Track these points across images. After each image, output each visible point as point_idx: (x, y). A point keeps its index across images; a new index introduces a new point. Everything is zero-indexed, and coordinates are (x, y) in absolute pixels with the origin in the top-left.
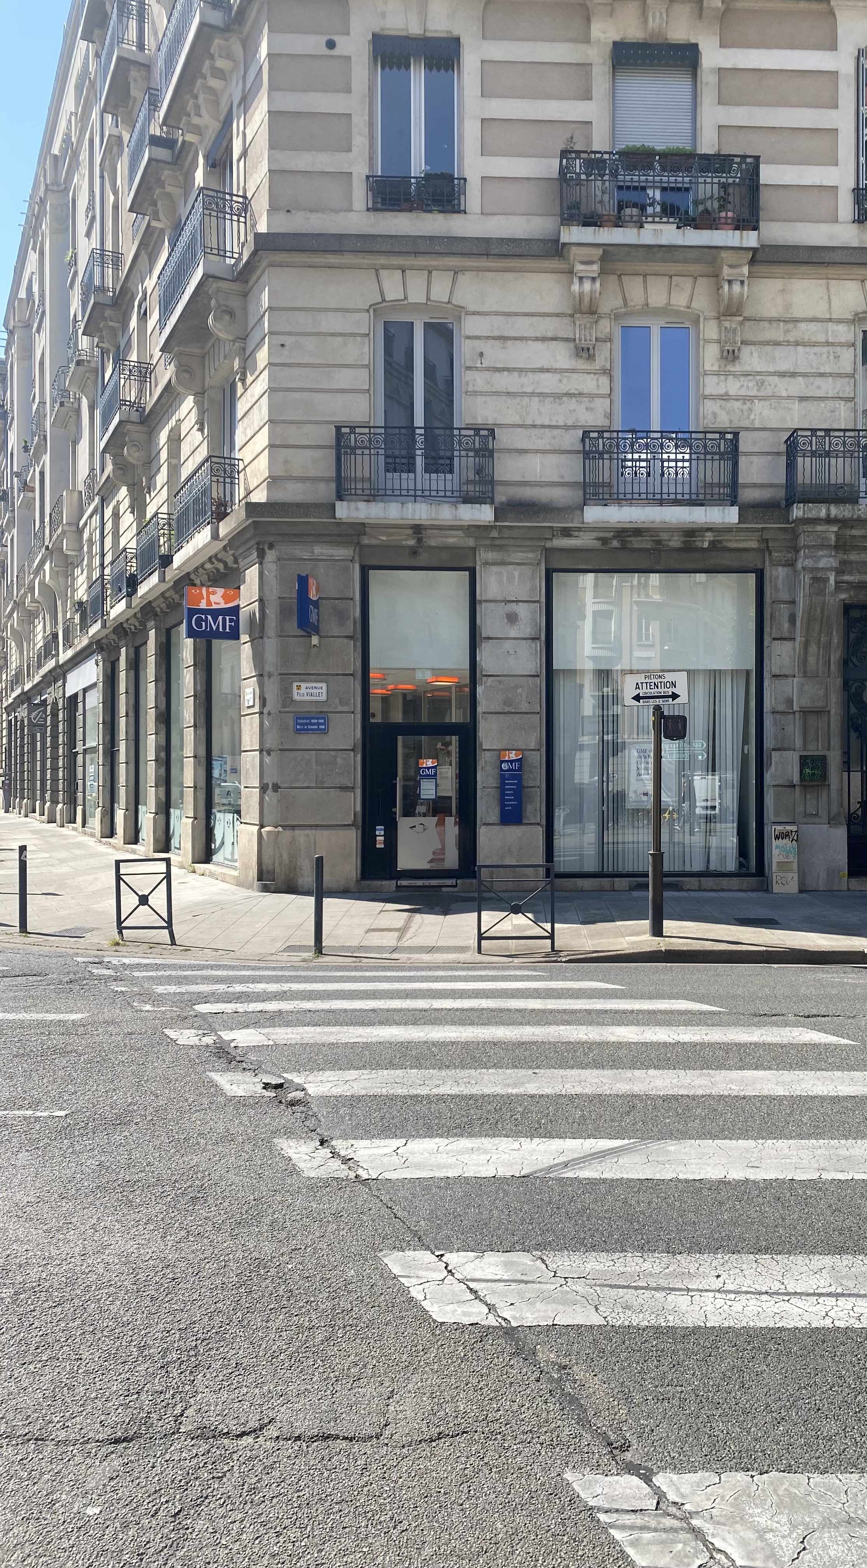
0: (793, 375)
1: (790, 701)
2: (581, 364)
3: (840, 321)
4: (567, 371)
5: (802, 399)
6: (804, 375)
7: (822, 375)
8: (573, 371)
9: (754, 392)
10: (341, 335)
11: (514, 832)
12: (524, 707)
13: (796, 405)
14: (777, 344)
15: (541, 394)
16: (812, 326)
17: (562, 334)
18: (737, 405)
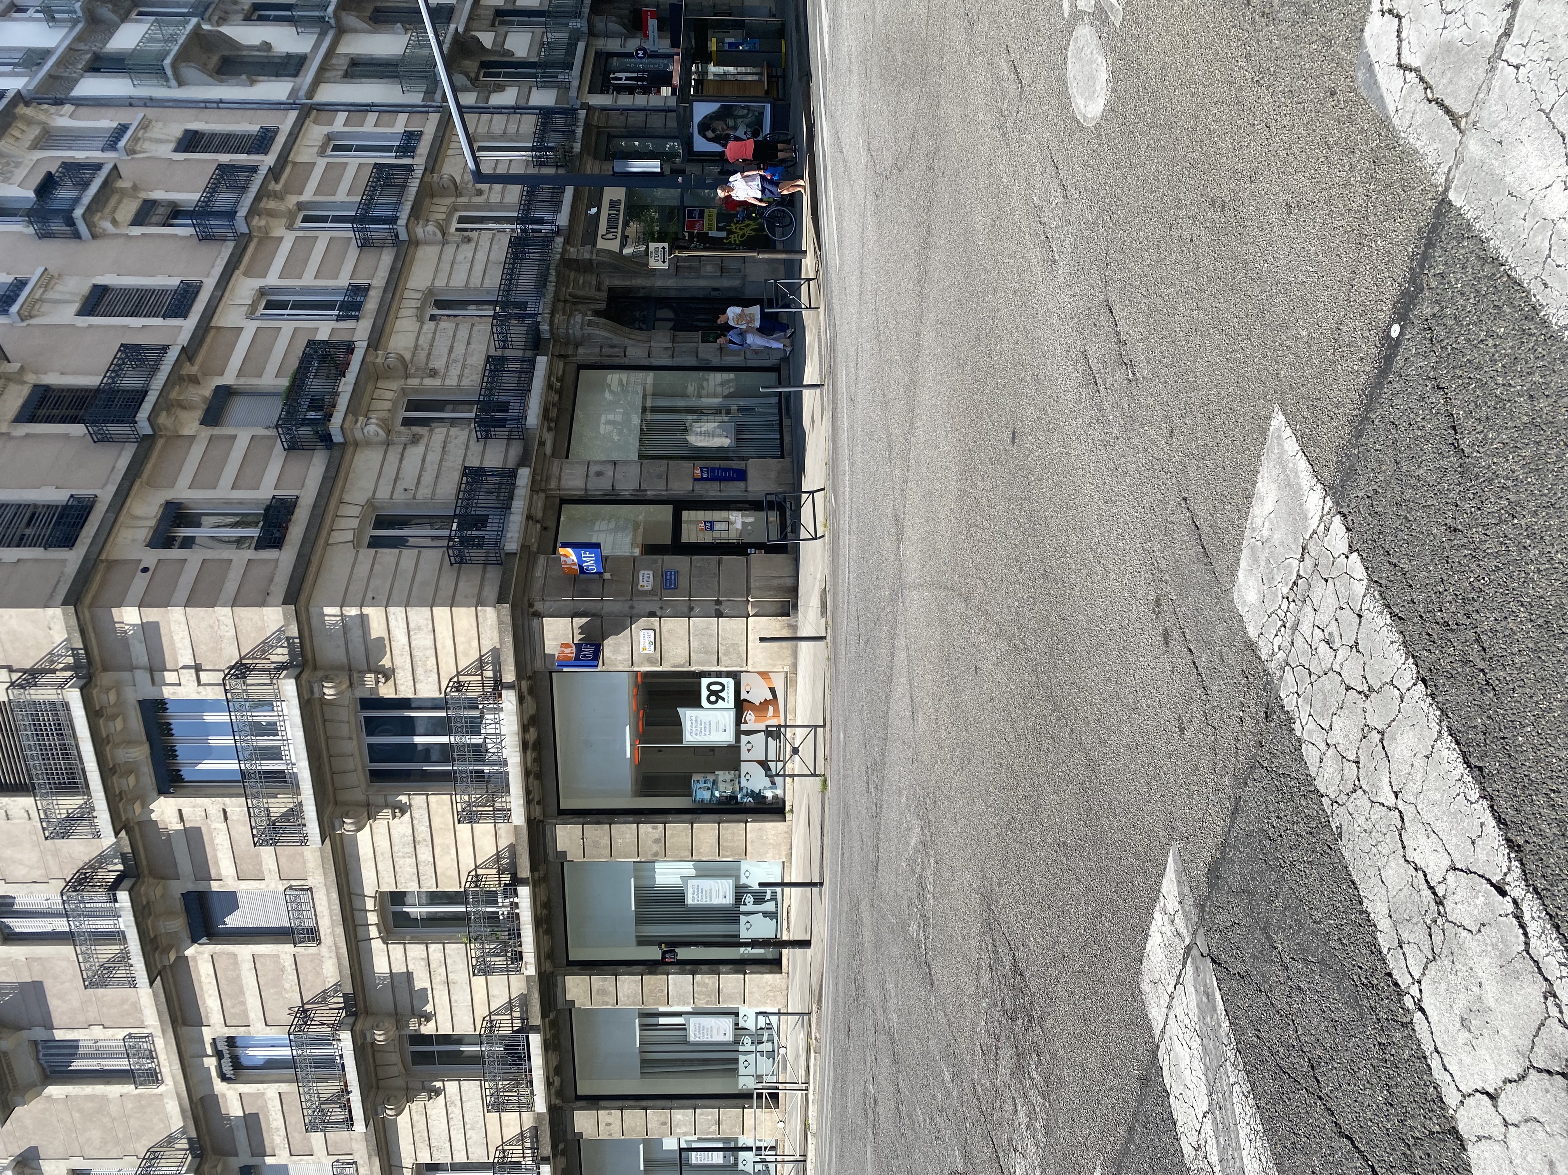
0: (452, 348)
1: (666, 349)
2: (424, 442)
3: (421, 328)
4: (426, 449)
5: (468, 344)
6: (453, 343)
7: (454, 336)
8: (427, 446)
9: (460, 364)
10: (373, 566)
11: (751, 473)
12: (664, 469)
13: (472, 346)
14: (429, 354)
15: (441, 461)
16: (422, 339)
17: (400, 450)
18: (466, 371)
